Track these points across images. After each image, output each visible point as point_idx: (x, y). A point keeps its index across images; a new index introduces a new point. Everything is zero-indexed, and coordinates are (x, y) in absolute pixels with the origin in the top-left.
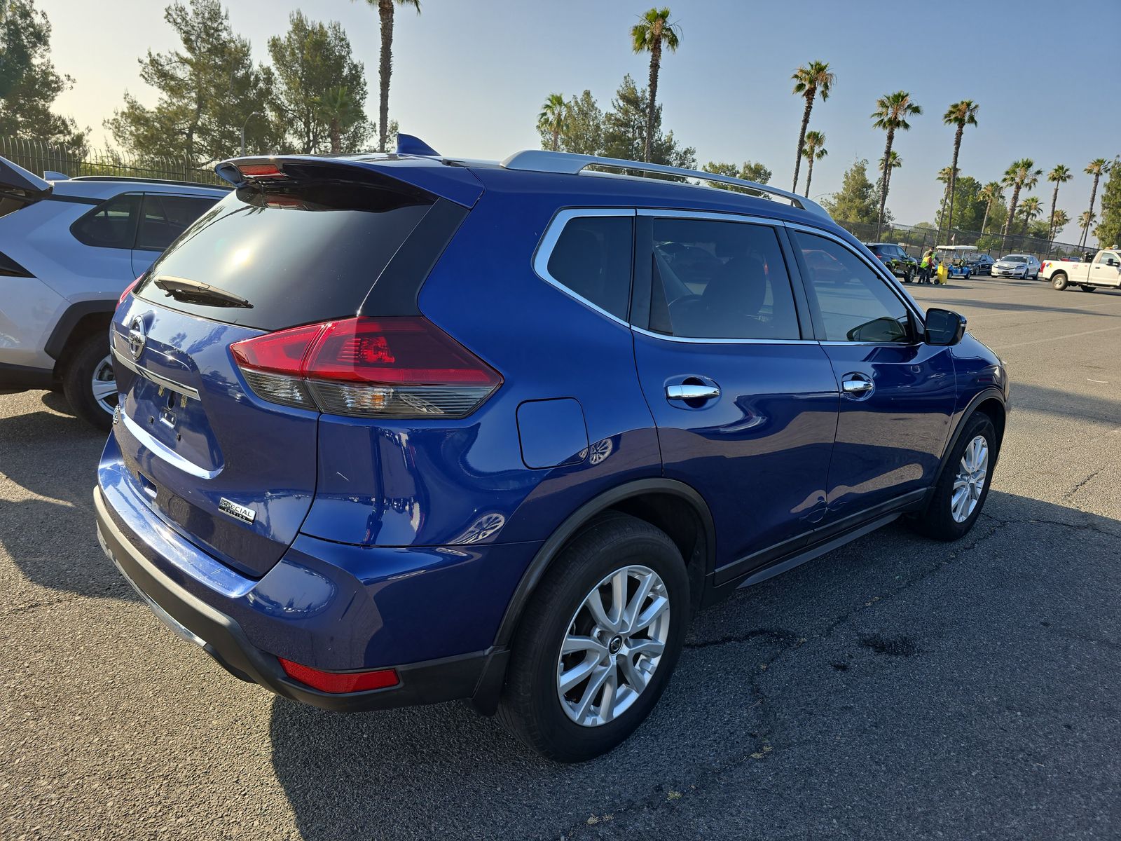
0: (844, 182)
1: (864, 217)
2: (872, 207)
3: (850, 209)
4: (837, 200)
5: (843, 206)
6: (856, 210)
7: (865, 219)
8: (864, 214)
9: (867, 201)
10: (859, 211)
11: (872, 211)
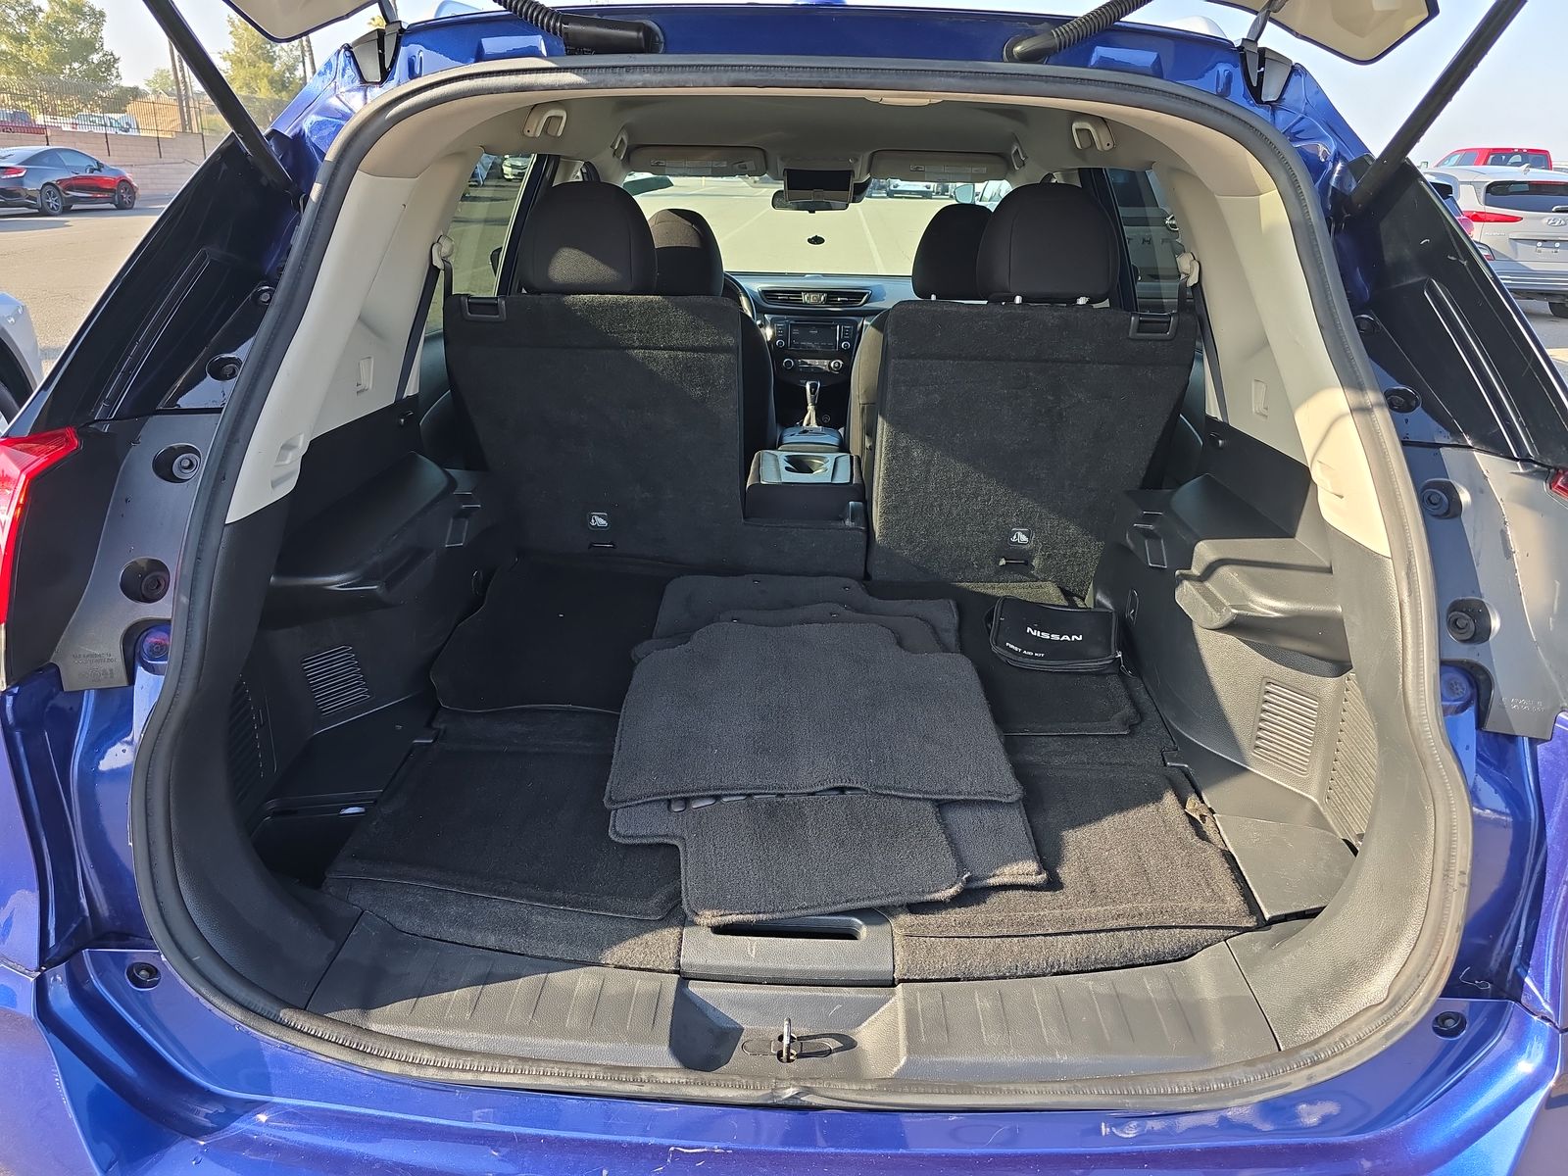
0: (231, 33)
1: (280, 92)
2: (288, 75)
3: (256, 77)
4: (229, 63)
5: (242, 73)
6: (265, 80)
7: (284, 94)
8: (280, 87)
9: (278, 66)
10: (271, 82)
11: (290, 83)
